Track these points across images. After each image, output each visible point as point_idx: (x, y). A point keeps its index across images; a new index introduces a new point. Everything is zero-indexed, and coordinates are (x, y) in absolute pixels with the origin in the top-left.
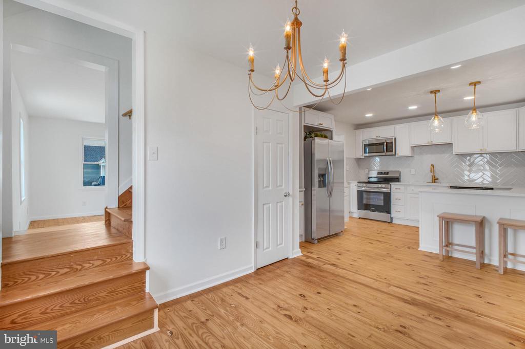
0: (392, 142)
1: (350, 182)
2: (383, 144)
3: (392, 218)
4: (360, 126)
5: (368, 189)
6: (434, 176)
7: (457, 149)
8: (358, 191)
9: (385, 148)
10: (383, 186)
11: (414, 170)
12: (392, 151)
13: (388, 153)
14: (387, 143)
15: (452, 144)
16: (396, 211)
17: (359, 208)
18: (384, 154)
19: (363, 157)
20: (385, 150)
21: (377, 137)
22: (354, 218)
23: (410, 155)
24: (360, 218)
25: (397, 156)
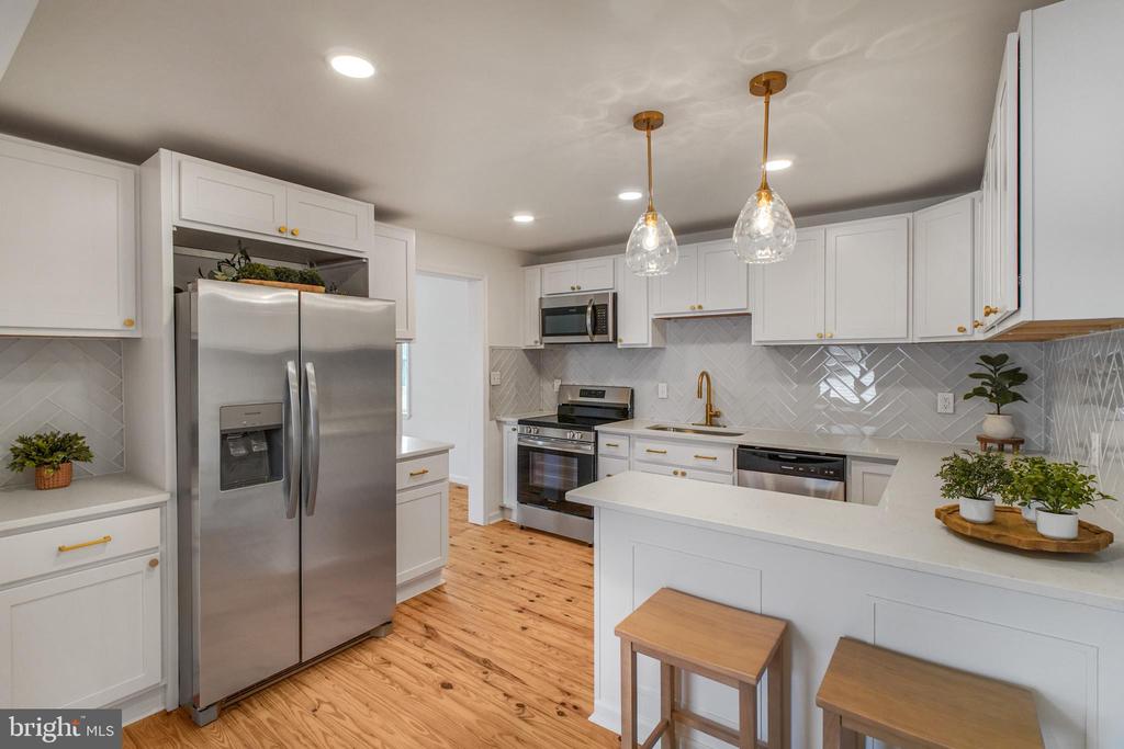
0: (607, 306)
1: (504, 419)
2: (582, 310)
6: (709, 406)
7: (762, 332)
8: (519, 446)
9: (589, 321)
11: (664, 385)
12: (607, 333)
13: (597, 338)
14: (594, 307)
15: (749, 315)
17: (522, 499)
18: (587, 339)
19: (542, 347)
20: (589, 329)
21: (573, 289)
22: (512, 525)
23: (650, 346)
24: (522, 528)
25: (619, 347)
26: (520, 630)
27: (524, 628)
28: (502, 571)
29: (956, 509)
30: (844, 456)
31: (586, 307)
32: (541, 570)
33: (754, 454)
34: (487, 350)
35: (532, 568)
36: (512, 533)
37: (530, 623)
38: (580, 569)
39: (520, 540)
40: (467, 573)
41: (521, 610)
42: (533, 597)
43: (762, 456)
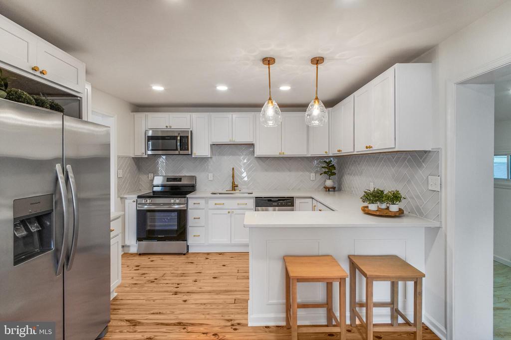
0: (188, 137)
1: (125, 196)
2: (175, 138)
3: (188, 246)
4: (139, 108)
5: (153, 207)
6: (233, 183)
7: (259, 151)
8: (138, 211)
9: (179, 144)
10: (177, 201)
11: (212, 174)
12: (188, 150)
13: (182, 152)
14: (181, 137)
15: (254, 144)
16: (194, 236)
17: (139, 239)
18: (177, 152)
19: (146, 156)
20: (179, 147)
21: (167, 127)
22: (133, 255)
23: (209, 156)
24: (140, 254)
25: (193, 156)
26: (183, 302)
27: (185, 301)
28: (148, 278)
29: (367, 207)
30: (293, 197)
31: (177, 137)
32: (169, 272)
33: (263, 200)
34: (116, 157)
35: (164, 272)
36: (136, 258)
37: (185, 298)
38: (188, 266)
39: (144, 261)
40: (127, 285)
41: (176, 293)
42: (177, 286)
43: (265, 200)
